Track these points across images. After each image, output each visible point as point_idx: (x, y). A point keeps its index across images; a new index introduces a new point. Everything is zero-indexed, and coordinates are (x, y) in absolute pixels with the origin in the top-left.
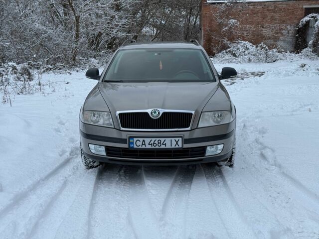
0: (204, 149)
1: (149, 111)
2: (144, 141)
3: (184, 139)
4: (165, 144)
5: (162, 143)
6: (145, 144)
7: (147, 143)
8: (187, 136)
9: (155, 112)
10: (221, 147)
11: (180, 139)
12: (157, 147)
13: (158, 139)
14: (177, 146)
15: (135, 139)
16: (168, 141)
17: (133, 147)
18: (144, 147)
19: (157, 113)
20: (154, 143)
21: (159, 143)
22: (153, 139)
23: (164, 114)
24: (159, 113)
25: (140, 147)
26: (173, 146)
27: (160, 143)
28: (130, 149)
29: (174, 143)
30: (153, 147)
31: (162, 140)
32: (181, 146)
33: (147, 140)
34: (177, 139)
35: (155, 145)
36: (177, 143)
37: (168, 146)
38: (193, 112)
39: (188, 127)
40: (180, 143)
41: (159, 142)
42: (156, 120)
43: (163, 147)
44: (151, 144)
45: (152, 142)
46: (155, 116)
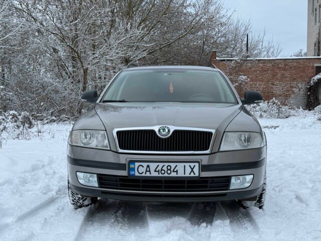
0: (228, 179)
1: (156, 129)
2: (148, 166)
3: (202, 165)
4: (177, 171)
5: (172, 170)
6: (150, 171)
7: (152, 169)
8: (205, 160)
9: (164, 130)
10: (249, 178)
11: (197, 165)
12: (166, 175)
13: (166, 164)
14: (192, 175)
15: (137, 164)
16: (180, 167)
17: (134, 175)
18: (148, 174)
19: (167, 131)
20: (162, 170)
21: (168, 170)
22: (161, 165)
23: (175, 132)
24: (169, 131)
25: (143, 175)
26: (187, 175)
27: (170, 170)
28: (130, 178)
29: (188, 170)
30: (161, 175)
31: (173, 165)
32: (197, 175)
33: (153, 166)
34: (192, 165)
35: (163, 172)
36: (192, 171)
37: (181, 174)
38: (213, 131)
39: (207, 149)
40: (196, 170)
41: (169, 168)
42: (165, 139)
43: (173, 174)
44: (158, 171)
45: (159, 168)
46: (164, 135)
